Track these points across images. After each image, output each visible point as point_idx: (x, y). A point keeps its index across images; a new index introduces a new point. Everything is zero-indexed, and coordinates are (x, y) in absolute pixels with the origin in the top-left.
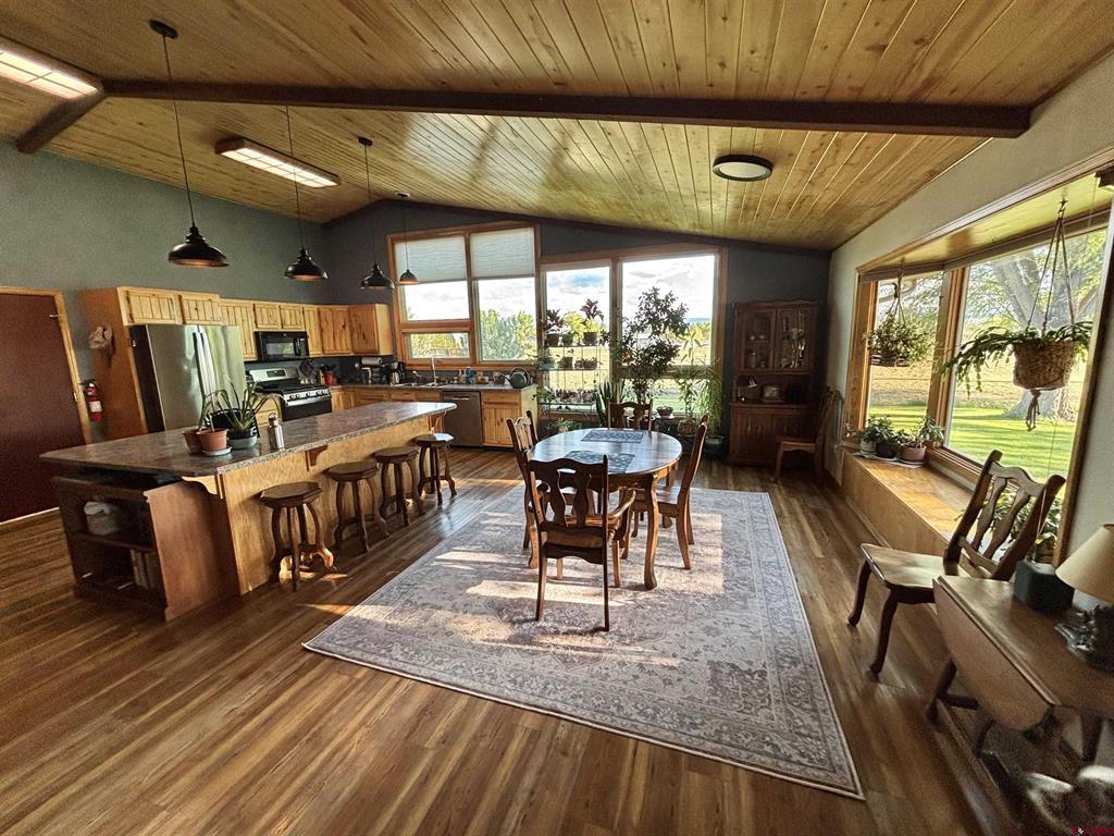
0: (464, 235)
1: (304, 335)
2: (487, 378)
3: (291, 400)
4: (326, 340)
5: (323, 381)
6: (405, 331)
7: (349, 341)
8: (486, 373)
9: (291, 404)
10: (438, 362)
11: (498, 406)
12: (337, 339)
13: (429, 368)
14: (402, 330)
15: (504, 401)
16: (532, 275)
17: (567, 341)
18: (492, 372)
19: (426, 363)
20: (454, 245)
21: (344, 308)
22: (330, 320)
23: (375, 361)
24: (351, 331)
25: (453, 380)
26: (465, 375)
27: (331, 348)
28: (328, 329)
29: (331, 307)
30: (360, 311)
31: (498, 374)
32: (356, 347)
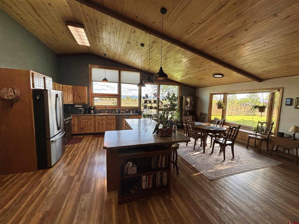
0: (119, 70)
2: (124, 111)
3: (66, 121)
4: (64, 98)
8: (123, 110)
12: (68, 98)
13: (104, 109)
14: (92, 96)
17: (150, 102)
20: (115, 73)
21: (71, 87)
22: (66, 90)
23: (81, 106)
24: (74, 95)
25: (113, 112)
26: (118, 111)
27: (66, 101)
28: (66, 94)
29: (67, 86)
30: (79, 88)
31: (127, 110)
32: (75, 101)
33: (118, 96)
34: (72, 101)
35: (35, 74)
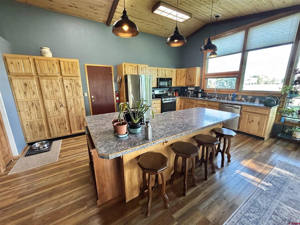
1: (171, 79)
5: (174, 94)
7: (185, 81)
9: (164, 102)
11: (251, 114)
12: (181, 80)
14: (205, 77)
18: (247, 96)
21: (185, 69)
22: (180, 74)
23: (193, 89)
24: (186, 77)
25: (225, 98)
26: (231, 96)
27: (179, 84)
28: (179, 77)
29: (181, 69)
30: (190, 70)
31: (251, 97)
32: (187, 84)
33: (239, 76)
34: (185, 83)
35: (126, 64)
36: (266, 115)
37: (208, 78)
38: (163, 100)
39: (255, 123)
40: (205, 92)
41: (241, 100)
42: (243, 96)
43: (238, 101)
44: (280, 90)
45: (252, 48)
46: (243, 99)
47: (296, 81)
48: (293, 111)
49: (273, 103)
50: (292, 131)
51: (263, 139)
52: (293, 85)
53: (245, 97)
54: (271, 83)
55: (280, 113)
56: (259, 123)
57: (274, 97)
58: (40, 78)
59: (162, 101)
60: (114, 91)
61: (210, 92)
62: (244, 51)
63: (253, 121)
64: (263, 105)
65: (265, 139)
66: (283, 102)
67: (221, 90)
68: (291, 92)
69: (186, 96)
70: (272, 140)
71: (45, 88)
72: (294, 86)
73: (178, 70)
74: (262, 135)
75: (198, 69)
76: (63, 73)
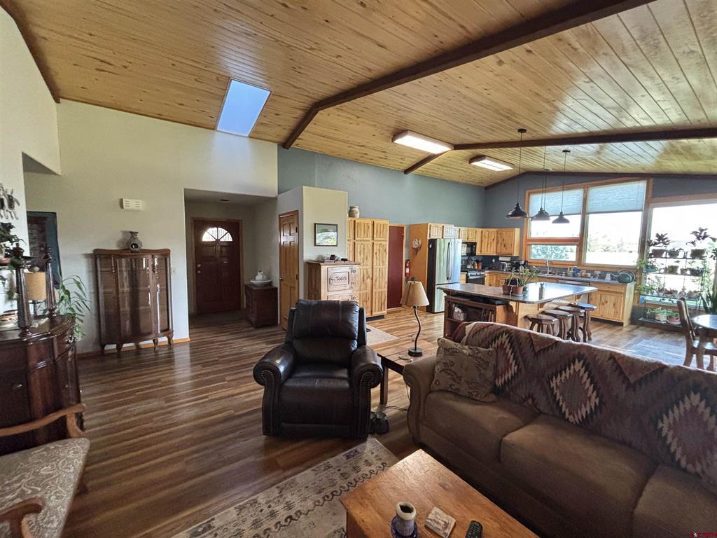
0: (584, 188)
1: (475, 244)
3: (471, 275)
4: (483, 247)
5: (476, 267)
6: (528, 243)
7: (495, 248)
9: (471, 277)
10: (551, 262)
11: (602, 293)
12: (489, 246)
13: (544, 265)
14: (527, 242)
15: (610, 290)
16: (641, 210)
17: (673, 254)
18: (594, 271)
19: (543, 262)
20: (575, 194)
21: (495, 230)
22: (487, 236)
23: (508, 259)
24: (497, 243)
25: (562, 273)
26: (572, 271)
27: (486, 250)
28: (485, 241)
29: (489, 229)
30: (505, 232)
31: (598, 272)
32: (499, 251)
33: (580, 242)
34: (495, 250)
35: (433, 225)
36: (622, 293)
37: (532, 245)
38: (469, 274)
39: (610, 304)
40: (529, 264)
41: (586, 276)
42: (587, 271)
43: (583, 277)
44: (635, 264)
45: (592, 211)
46: (589, 275)
47: (651, 254)
48: (652, 289)
49: (628, 279)
50: (655, 313)
51: (621, 324)
52: (648, 258)
53: (592, 272)
54: (617, 250)
55: (638, 292)
56: (614, 305)
57: (630, 273)
58: (356, 243)
59: (467, 276)
60: (404, 260)
61: (538, 265)
62: (584, 213)
63: (607, 302)
64: (617, 282)
65: (624, 325)
66: (640, 279)
67: (555, 263)
68: (647, 266)
69: (498, 269)
70: (633, 326)
71: (358, 254)
72: (650, 260)
73: (484, 230)
74: (620, 320)
75: (517, 231)
76: (375, 236)
